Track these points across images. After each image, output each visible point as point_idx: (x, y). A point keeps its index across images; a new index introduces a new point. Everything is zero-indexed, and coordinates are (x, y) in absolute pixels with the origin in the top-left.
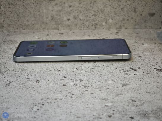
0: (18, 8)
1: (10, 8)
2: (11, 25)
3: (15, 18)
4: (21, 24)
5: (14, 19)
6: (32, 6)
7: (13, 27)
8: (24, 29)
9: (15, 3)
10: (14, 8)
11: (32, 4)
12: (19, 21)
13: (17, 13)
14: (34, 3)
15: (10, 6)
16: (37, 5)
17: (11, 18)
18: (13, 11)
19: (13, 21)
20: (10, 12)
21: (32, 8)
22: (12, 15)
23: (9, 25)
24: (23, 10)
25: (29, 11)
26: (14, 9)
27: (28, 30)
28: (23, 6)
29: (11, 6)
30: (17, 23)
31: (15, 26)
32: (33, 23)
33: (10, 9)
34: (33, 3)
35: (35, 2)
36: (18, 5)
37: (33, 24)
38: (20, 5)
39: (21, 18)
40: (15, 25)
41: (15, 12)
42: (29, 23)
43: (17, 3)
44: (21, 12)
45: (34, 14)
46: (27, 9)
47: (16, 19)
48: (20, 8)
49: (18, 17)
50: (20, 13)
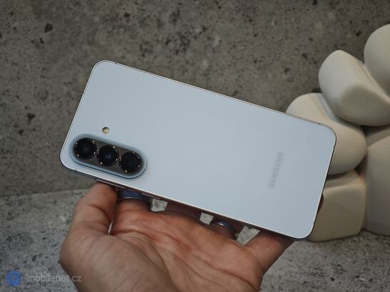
0: (20, 157)
1: (5, 158)
2: (11, 186)
3: (16, 175)
4: (29, 184)
5: (15, 177)
6: (47, 152)
7: (15, 190)
8: (36, 192)
9: (15, 150)
10: (13, 158)
11: (47, 149)
12: (24, 179)
13: (19, 166)
14: (50, 145)
15: (6, 155)
16: (55, 149)
17: (9, 175)
18: (11, 163)
19: (13, 180)
20: (6, 165)
21: (47, 155)
22: (10, 170)
23: (7, 187)
24: (30, 160)
25: (41, 160)
26: (13, 160)
27: (44, 195)
28: (31, 152)
29: (8, 156)
30: (21, 183)
31: (17, 189)
32: (51, 179)
33: (5, 161)
34: (49, 147)
35: (52, 144)
36: (20, 152)
37: (52, 182)
38: (24, 152)
39: (27, 174)
40: (18, 186)
41: (16, 165)
42: (44, 181)
43: (17, 150)
44: (27, 163)
45: (52, 164)
46: (37, 157)
47: (19, 177)
48: (25, 158)
49: (21, 172)
50: (25, 166)
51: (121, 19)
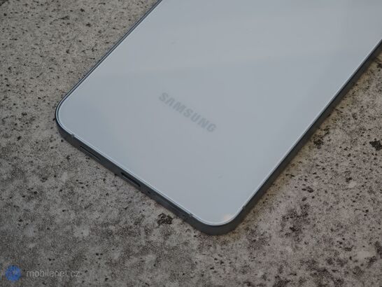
51: (148, 232)
